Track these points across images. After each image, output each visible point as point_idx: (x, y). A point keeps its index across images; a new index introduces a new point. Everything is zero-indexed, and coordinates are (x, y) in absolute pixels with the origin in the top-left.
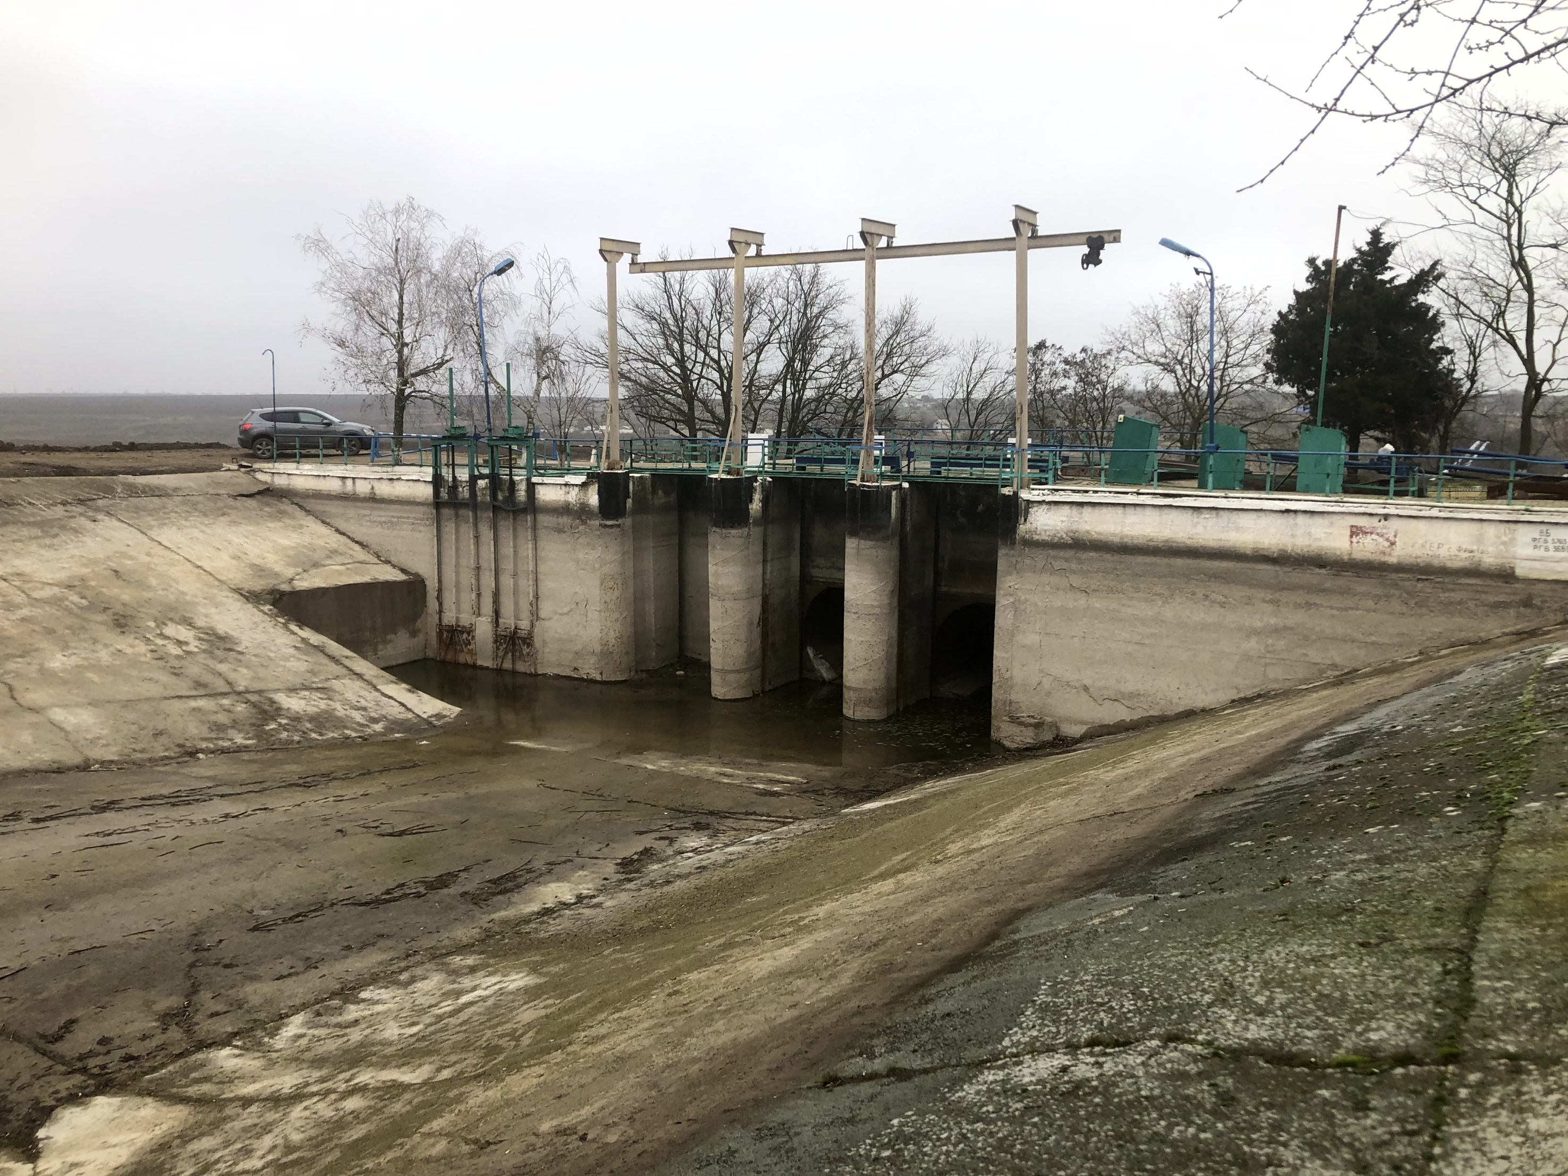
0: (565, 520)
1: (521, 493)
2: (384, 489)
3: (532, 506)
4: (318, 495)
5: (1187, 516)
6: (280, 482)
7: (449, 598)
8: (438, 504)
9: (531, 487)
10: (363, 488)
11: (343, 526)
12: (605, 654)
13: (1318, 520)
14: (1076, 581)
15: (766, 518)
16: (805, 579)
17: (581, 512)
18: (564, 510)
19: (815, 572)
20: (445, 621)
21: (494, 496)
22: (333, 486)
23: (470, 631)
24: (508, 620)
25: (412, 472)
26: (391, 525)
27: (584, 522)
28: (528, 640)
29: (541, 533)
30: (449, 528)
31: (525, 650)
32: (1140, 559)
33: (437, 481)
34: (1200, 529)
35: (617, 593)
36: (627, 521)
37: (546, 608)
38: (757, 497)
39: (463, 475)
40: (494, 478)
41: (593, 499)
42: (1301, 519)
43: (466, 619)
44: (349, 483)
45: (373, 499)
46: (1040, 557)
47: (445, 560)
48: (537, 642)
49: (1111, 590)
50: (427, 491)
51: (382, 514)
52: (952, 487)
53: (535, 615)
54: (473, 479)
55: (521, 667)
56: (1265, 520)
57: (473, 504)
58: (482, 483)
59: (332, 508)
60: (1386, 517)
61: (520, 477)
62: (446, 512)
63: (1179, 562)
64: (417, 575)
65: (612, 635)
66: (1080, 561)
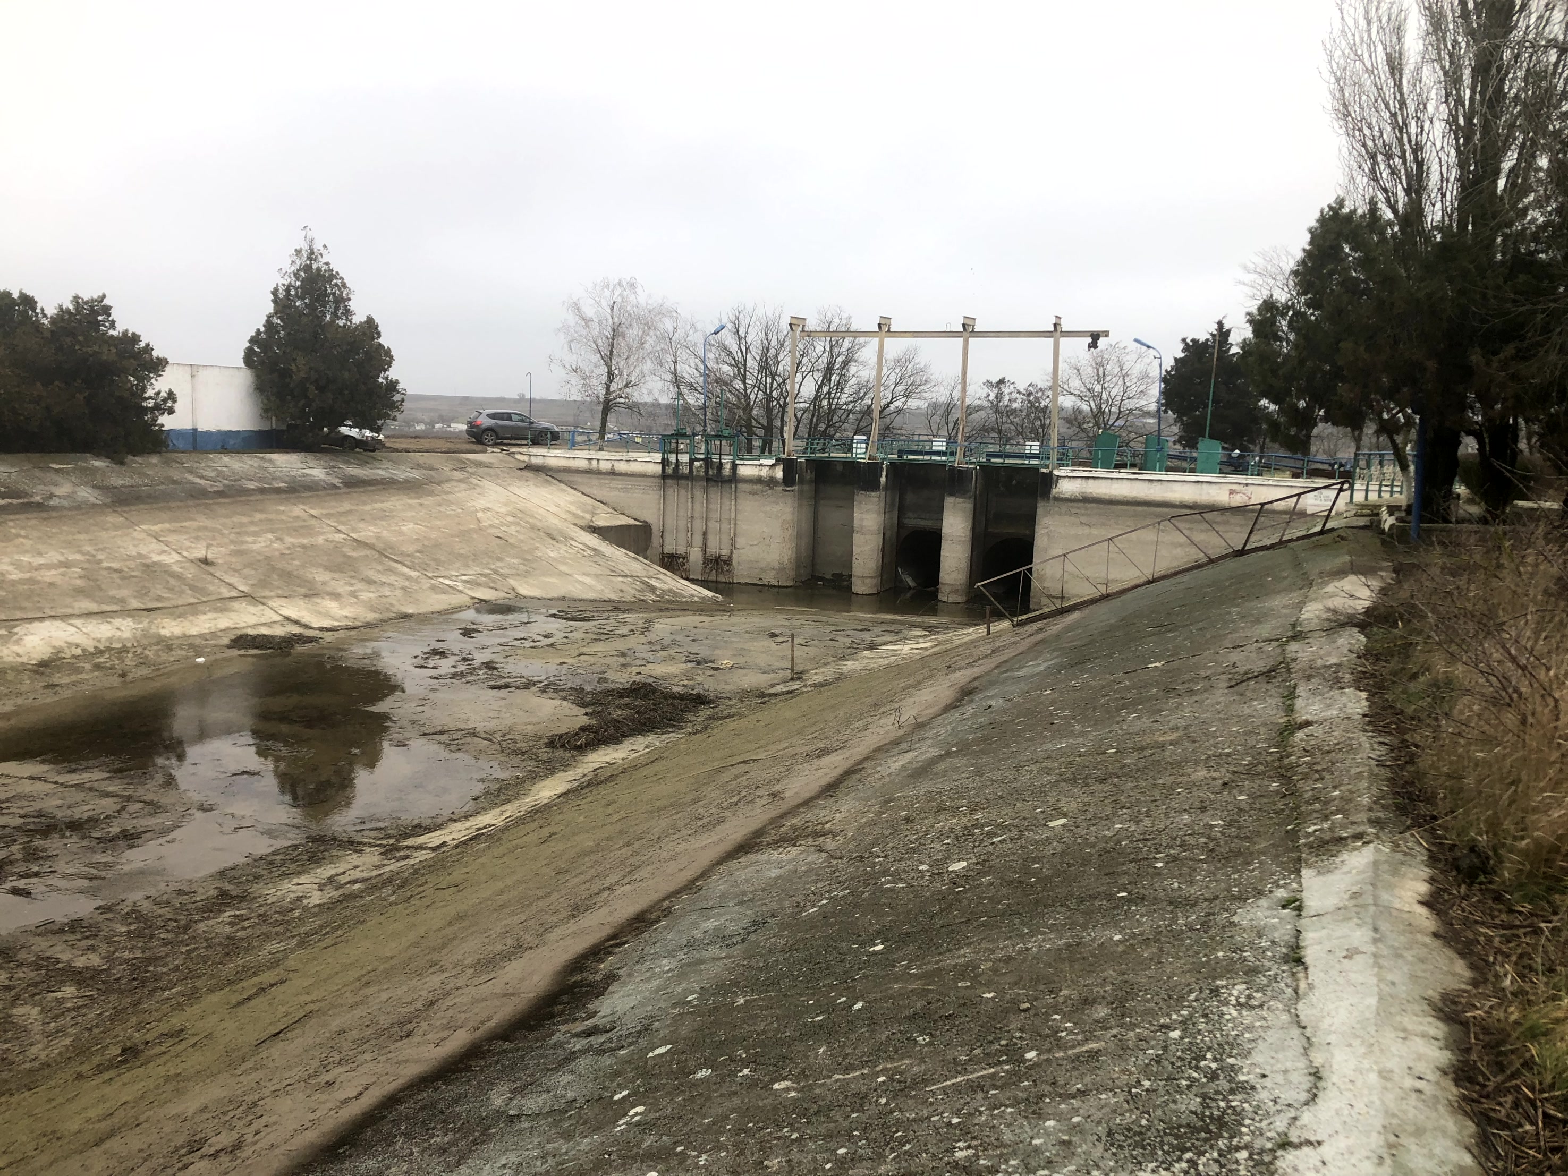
0: (759, 487)
1: (727, 470)
2: (622, 467)
3: (734, 478)
4: (567, 470)
5: (1146, 484)
6: (534, 460)
7: (669, 538)
8: (664, 476)
9: (734, 466)
10: (605, 466)
11: (587, 491)
12: (782, 569)
13: (1214, 486)
14: (1083, 519)
15: (886, 488)
16: (900, 525)
17: (771, 482)
18: (759, 480)
19: (906, 521)
20: (666, 551)
21: (706, 472)
22: (583, 464)
23: (685, 557)
24: (713, 549)
25: (643, 456)
26: (626, 490)
27: (771, 488)
28: (728, 561)
29: (740, 495)
30: (670, 491)
31: (726, 568)
32: (1120, 507)
33: (664, 463)
34: (1152, 491)
35: (790, 531)
36: (796, 488)
37: (740, 542)
38: (884, 473)
39: (685, 458)
40: (707, 461)
41: (779, 473)
42: (1204, 485)
43: (681, 550)
44: (594, 463)
45: (613, 473)
46: (1064, 507)
47: (668, 512)
48: (734, 562)
49: (1103, 524)
50: (658, 469)
51: (618, 483)
52: (998, 468)
53: (733, 546)
54: (692, 461)
55: (722, 578)
56: (1187, 487)
57: (690, 477)
58: (697, 464)
59: (578, 478)
60: (1247, 485)
61: (727, 460)
62: (669, 481)
63: (1140, 509)
64: (645, 522)
65: (786, 558)
66: (1086, 509)
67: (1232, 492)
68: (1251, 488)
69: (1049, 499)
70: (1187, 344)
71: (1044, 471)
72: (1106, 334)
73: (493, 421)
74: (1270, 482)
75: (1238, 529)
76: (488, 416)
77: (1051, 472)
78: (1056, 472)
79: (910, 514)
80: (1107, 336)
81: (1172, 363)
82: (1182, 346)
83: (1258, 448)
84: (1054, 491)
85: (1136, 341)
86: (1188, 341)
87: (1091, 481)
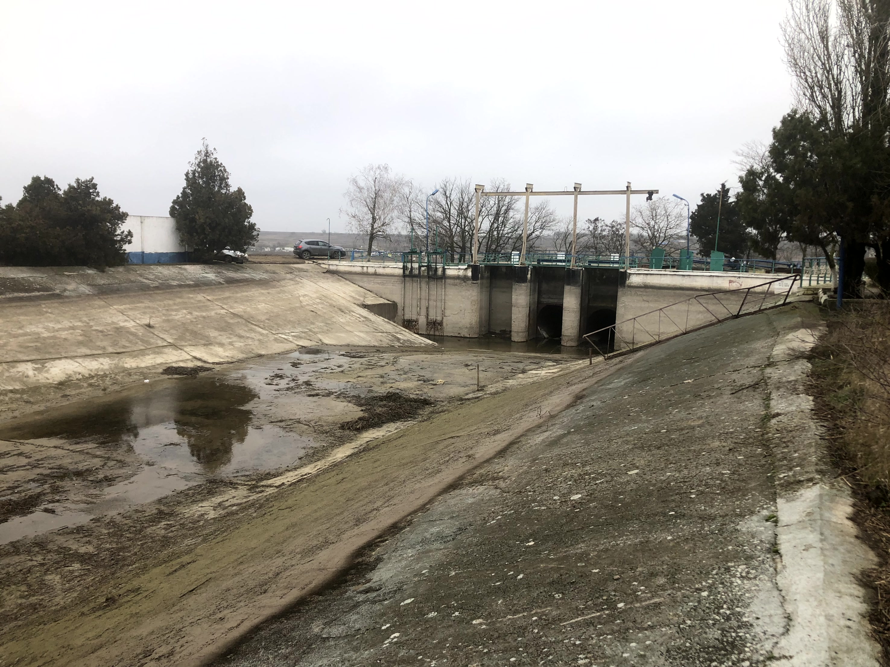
0: (458, 281)
1: (440, 272)
2: (380, 271)
3: (444, 276)
4: (350, 273)
5: (680, 278)
6: (332, 268)
7: (407, 310)
8: (404, 276)
9: (444, 270)
10: (371, 270)
11: (361, 284)
12: (471, 328)
13: (720, 278)
14: (645, 298)
15: (531, 281)
16: (539, 302)
17: (464, 279)
18: (458, 277)
19: (542, 300)
20: (405, 318)
21: (428, 273)
22: (359, 269)
23: (416, 321)
24: (432, 317)
25: (392, 264)
26: (383, 284)
27: (465, 282)
28: (441, 324)
29: (447, 286)
30: (408, 285)
31: (439, 327)
32: (665, 291)
33: (404, 268)
34: (684, 282)
35: (476, 307)
36: (479, 281)
37: (447, 313)
38: (529, 273)
39: (416, 265)
40: (429, 267)
41: (469, 273)
42: (715, 278)
43: (414, 318)
44: (365, 269)
45: (375, 274)
46: (633, 291)
47: (406, 296)
48: (444, 324)
49: (656, 301)
50: (401, 271)
51: (379, 280)
52: (595, 269)
53: (443, 315)
54: (420, 267)
55: (437, 333)
56: (704, 279)
57: (419, 276)
58: (423, 269)
59: (356, 277)
60: (739, 277)
61: (440, 266)
62: (407, 279)
63: (678, 292)
64: (394, 302)
65: (474, 321)
66: (646, 292)
67: (731, 282)
68: (741, 279)
69: (625, 287)
70: (704, 197)
71: (622, 270)
72: (657, 192)
73: (309, 246)
74: (753, 276)
75: (735, 303)
76: (306, 243)
77: (626, 271)
78: (628, 271)
79: (544, 296)
80: (657, 193)
81: (696, 208)
82: (701, 198)
83: (745, 257)
84: (628, 282)
85: (674, 195)
86: (705, 195)
87: (649, 276)
